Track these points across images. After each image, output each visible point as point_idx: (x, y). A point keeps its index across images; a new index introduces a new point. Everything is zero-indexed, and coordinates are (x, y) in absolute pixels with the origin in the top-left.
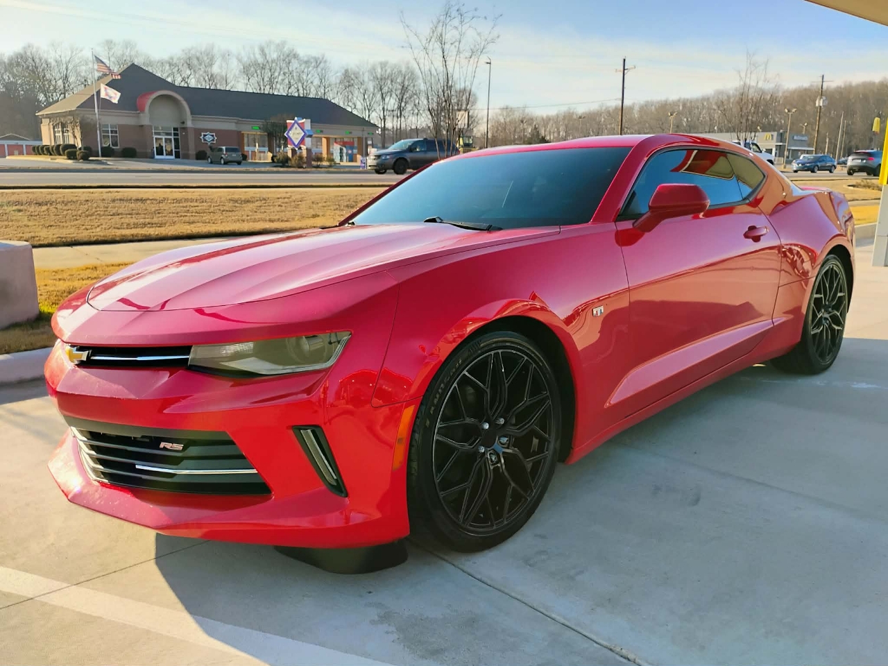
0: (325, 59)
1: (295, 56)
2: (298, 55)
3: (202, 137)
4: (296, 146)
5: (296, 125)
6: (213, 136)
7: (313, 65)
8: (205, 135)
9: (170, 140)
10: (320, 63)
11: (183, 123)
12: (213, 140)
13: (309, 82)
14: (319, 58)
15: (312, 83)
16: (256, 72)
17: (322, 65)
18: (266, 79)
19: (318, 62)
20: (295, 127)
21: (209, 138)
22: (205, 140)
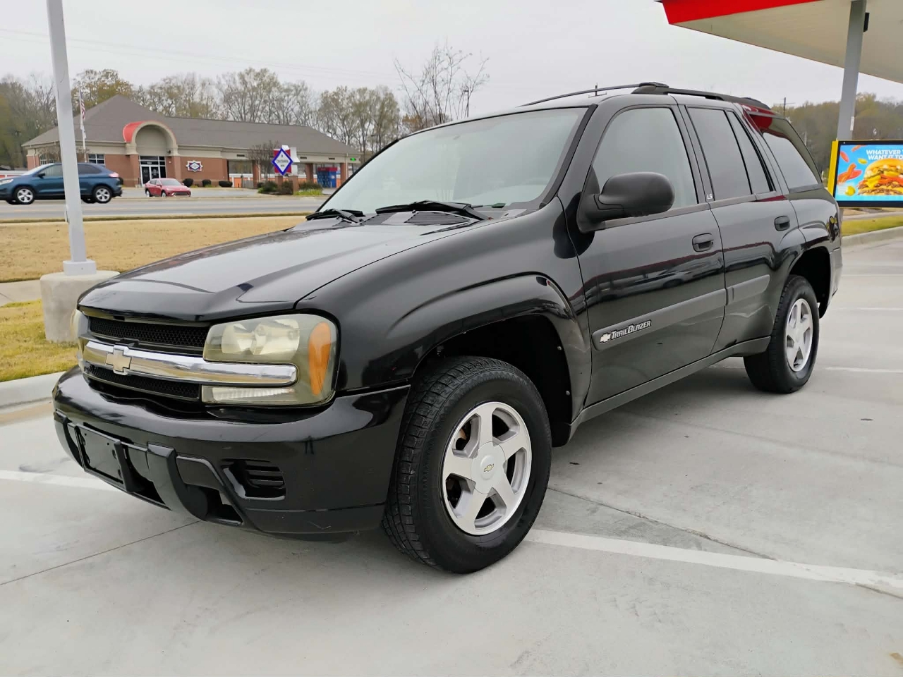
0: (304, 87)
1: (276, 84)
2: (278, 84)
3: (187, 166)
4: (283, 173)
5: (282, 153)
6: (199, 164)
7: (293, 93)
8: (191, 164)
9: (157, 168)
10: (300, 91)
11: (170, 152)
12: (199, 168)
13: (290, 109)
14: (299, 86)
15: (292, 110)
16: (237, 101)
17: (302, 92)
18: (247, 107)
19: (298, 90)
20: (280, 155)
21: (195, 166)
22: (191, 168)
